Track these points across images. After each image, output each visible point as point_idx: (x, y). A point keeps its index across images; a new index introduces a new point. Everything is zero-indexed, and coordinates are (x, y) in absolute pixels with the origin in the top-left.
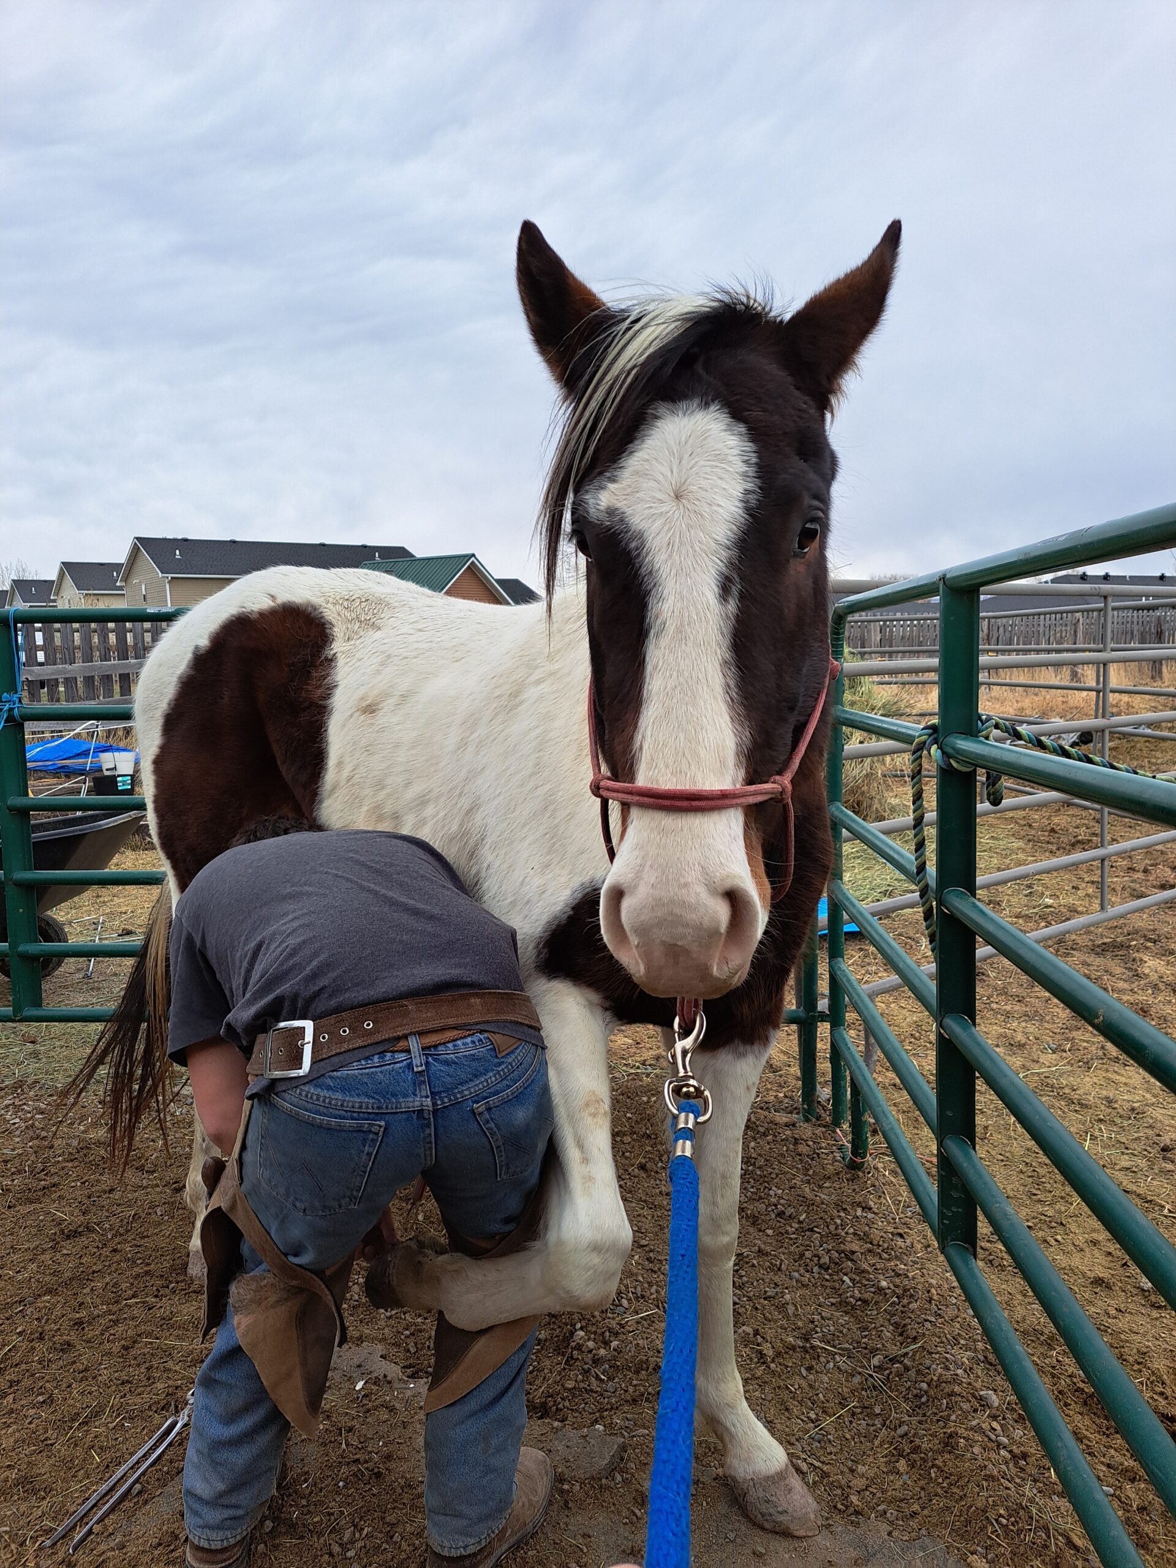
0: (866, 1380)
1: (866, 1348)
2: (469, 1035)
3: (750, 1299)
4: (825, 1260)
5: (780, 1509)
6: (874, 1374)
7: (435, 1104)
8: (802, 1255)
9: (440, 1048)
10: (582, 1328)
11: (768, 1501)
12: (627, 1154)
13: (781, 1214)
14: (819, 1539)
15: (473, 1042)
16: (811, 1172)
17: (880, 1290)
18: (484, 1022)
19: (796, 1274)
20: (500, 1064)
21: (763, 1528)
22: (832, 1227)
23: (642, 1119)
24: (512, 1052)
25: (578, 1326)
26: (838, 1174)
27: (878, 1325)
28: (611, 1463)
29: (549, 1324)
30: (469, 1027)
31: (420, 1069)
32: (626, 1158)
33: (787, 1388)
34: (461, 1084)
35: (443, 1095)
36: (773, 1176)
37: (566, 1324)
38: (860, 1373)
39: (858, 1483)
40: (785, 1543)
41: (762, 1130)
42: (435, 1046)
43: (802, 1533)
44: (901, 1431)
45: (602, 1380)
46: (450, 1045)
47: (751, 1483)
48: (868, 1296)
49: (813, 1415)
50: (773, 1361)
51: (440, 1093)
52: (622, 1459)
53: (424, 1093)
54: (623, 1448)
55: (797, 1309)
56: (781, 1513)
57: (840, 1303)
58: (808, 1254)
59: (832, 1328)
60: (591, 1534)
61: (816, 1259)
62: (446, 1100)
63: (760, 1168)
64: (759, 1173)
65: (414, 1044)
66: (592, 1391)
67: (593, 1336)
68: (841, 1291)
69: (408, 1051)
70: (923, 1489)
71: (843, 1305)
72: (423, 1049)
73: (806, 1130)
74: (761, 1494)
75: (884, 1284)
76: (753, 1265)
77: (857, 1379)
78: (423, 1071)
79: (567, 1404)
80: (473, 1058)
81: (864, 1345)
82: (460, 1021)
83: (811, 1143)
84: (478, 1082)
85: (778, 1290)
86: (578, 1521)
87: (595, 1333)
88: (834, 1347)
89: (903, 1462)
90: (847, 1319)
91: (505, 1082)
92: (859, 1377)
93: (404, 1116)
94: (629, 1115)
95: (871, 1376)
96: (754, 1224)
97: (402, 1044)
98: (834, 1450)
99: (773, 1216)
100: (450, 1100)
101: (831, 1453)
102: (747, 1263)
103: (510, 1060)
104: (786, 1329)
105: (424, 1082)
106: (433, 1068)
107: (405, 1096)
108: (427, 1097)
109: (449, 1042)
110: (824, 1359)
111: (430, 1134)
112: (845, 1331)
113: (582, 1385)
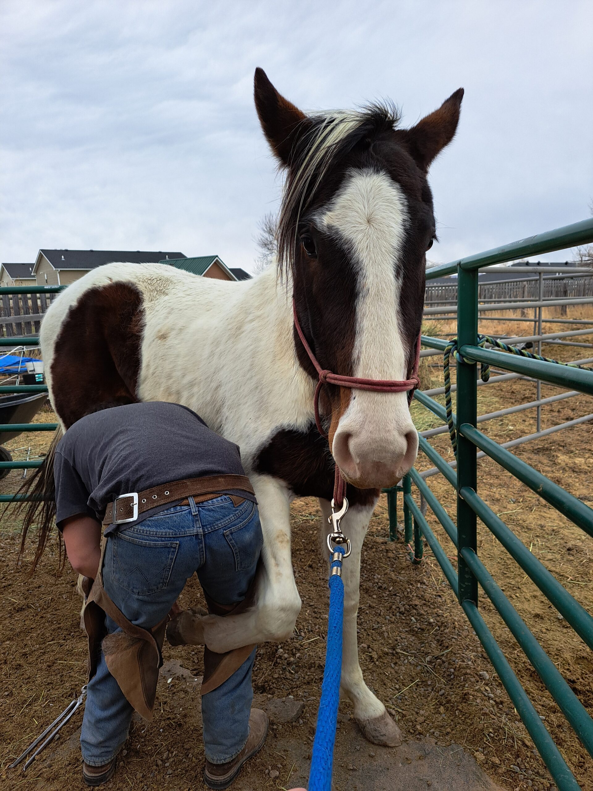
0: (424, 668)
1: (423, 652)
2: (219, 496)
3: (365, 630)
4: (403, 609)
5: (382, 734)
6: (428, 665)
7: (204, 531)
8: (391, 607)
9: (205, 503)
10: (281, 648)
11: (376, 730)
12: (303, 560)
13: (380, 587)
14: (401, 747)
15: (222, 500)
16: (395, 566)
17: (430, 624)
18: (227, 490)
19: (388, 617)
20: (236, 510)
21: (373, 743)
22: (406, 593)
23: (310, 542)
24: (242, 504)
25: (280, 646)
26: (408, 566)
27: (429, 641)
28: (297, 714)
29: (265, 646)
30: (219, 492)
31: (195, 513)
32: (302, 562)
33: (385, 674)
34: (217, 521)
35: (208, 526)
36: (376, 569)
37: (274, 646)
38: (420, 665)
39: (421, 719)
40: (385, 750)
41: (370, 546)
42: (202, 502)
43: (393, 745)
44: (441, 693)
45: (292, 673)
46: (210, 502)
47: (368, 722)
48: (424, 627)
49: (397, 687)
50: (377, 661)
51: (206, 525)
52: (303, 712)
53: (198, 526)
54: (304, 706)
55: (389, 634)
56: (382, 736)
57: (410, 630)
58: (394, 607)
59: (406, 643)
60: (288, 750)
61: (398, 609)
62: (210, 529)
63: (369, 565)
64: (369, 567)
65: (191, 501)
66: (287, 679)
67: (287, 651)
68: (411, 624)
69: (189, 505)
70: (452, 721)
71: (412, 632)
72: (196, 504)
73: (392, 545)
74: (372, 727)
75: (432, 620)
76: (367, 613)
77: (419, 668)
78: (197, 515)
79: (275, 685)
80: (222, 508)
82: (214, 489)
83: (394, 552)
84: (225, 520)
85: (379, 625)
86: (281, 743)
87: (288, 650)
88: (407, 652)
89: (442, 708)
91: (239, 520)
93: (189, 538)
94: (303, 540)
95: (426, 666)
96: (366, 593)
97: (185, 502)
98: (408, 703)
99: (376, 589)
100: (212, 529)
101: (406, 705)
102: (364, 612)
103: (241, 508)
104: (383, 644)
105: (198, 520)
106: (202, 513)
107: (189, 528)
108: (200, 527)
109: (209, 500)
110: (402, 659)
111: (202, 547)
112: (413, 644)
113: (282, 676)
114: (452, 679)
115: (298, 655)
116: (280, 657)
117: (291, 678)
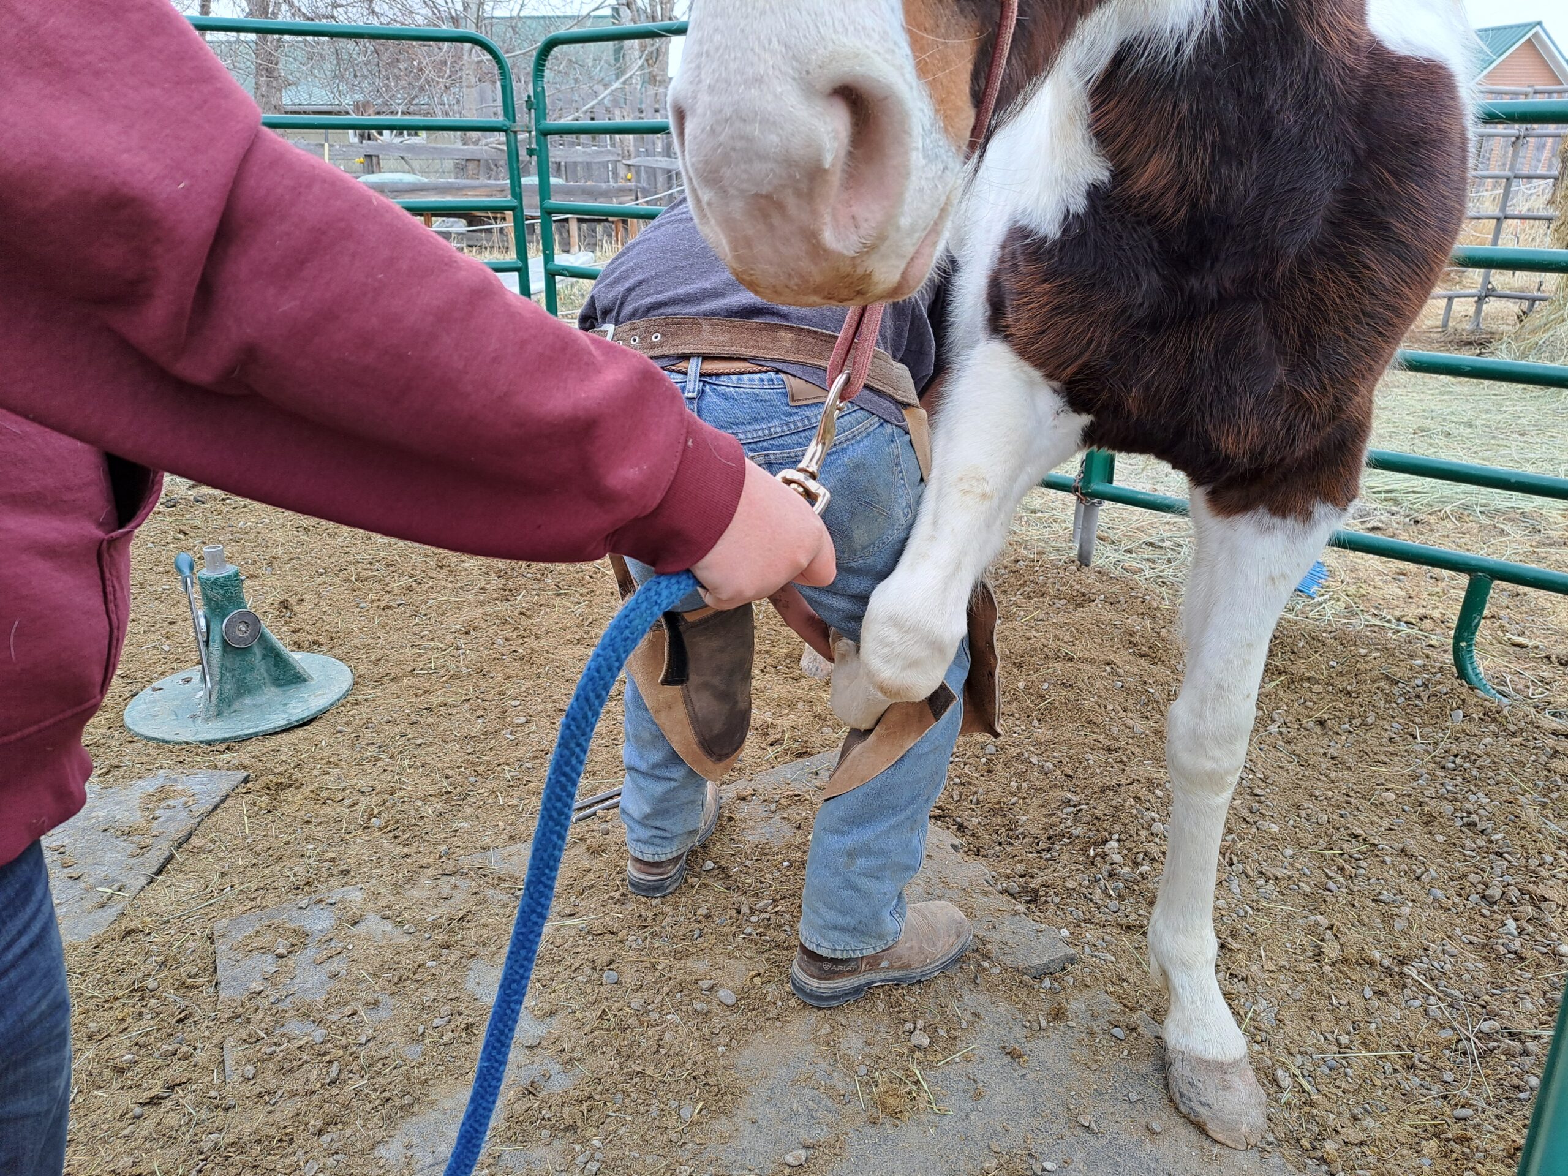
0: (1459, 1041)
1: (1484, 1007)
2: (761, 372)
4: (1495, 892)
5: (1203, 1100)
8: (1464, 876)
10: (1119, 840)
11: (1192, 1084)
12: (1309, 704)
13: (1471, 825)
15: (762, 380)
16: (1555, 795)
18: (785, 361)
19: (1438, 893)
20: (791, 415)
23: (1349, 672)
24: (815, 405)
25: (1116, 836)
27: (1521, 989)
28: (1050, 966)
30: (763, 363)
31: (690, 395)
33: (1330, 997)
34: (737, 424)
36: (1491, 782)
37: (1105, 830)
38: (1454, 1030)
42: (718, 375)
43: (1220, 1138)
45: (1108, 896)
46: (734, 378)
48: (1530, 953)
49: (1344, 1040)
50: (1333, 964)
52: (1063, 969)
55: (1410, 927)
56: (1203, 1104)
57: (1484, 946)
58: (1473, 878)
59: (1448, 966)
60: (982, 1016)
61: (1481, 886)
65: (693, 367)
66: (1091, 900)
67: (1126, 852)
68: (1495, 933)
69: (685, 373)
71: (1487, 950)
72: (702, 375)
77: (1447, 1034)
78: (693, 398)
80: (756, 398)
81: (1483, 1003)
82: (759, 353)
84: (758, 428)
85: (1399, 897)
86: (978, 998)
87: (1130, 850)
88: (1436, 986)
89: (1434, 1143)
90: (1480, 966)
91: (795, 438)
92: (1451, 1032)
94: (1333, 663)
95: (1468, 1039)
97: (682, 365)
99: (1459, 823)
103: (808, 414)
104: (1379, 941)
106: (706, 398)
109: (734, 374)
110: (1410, 992)
112: (1466, 976)
114: (1519, 1100)
115: (1145, 868)
116: (1104, 856)
117: (1100, 902)
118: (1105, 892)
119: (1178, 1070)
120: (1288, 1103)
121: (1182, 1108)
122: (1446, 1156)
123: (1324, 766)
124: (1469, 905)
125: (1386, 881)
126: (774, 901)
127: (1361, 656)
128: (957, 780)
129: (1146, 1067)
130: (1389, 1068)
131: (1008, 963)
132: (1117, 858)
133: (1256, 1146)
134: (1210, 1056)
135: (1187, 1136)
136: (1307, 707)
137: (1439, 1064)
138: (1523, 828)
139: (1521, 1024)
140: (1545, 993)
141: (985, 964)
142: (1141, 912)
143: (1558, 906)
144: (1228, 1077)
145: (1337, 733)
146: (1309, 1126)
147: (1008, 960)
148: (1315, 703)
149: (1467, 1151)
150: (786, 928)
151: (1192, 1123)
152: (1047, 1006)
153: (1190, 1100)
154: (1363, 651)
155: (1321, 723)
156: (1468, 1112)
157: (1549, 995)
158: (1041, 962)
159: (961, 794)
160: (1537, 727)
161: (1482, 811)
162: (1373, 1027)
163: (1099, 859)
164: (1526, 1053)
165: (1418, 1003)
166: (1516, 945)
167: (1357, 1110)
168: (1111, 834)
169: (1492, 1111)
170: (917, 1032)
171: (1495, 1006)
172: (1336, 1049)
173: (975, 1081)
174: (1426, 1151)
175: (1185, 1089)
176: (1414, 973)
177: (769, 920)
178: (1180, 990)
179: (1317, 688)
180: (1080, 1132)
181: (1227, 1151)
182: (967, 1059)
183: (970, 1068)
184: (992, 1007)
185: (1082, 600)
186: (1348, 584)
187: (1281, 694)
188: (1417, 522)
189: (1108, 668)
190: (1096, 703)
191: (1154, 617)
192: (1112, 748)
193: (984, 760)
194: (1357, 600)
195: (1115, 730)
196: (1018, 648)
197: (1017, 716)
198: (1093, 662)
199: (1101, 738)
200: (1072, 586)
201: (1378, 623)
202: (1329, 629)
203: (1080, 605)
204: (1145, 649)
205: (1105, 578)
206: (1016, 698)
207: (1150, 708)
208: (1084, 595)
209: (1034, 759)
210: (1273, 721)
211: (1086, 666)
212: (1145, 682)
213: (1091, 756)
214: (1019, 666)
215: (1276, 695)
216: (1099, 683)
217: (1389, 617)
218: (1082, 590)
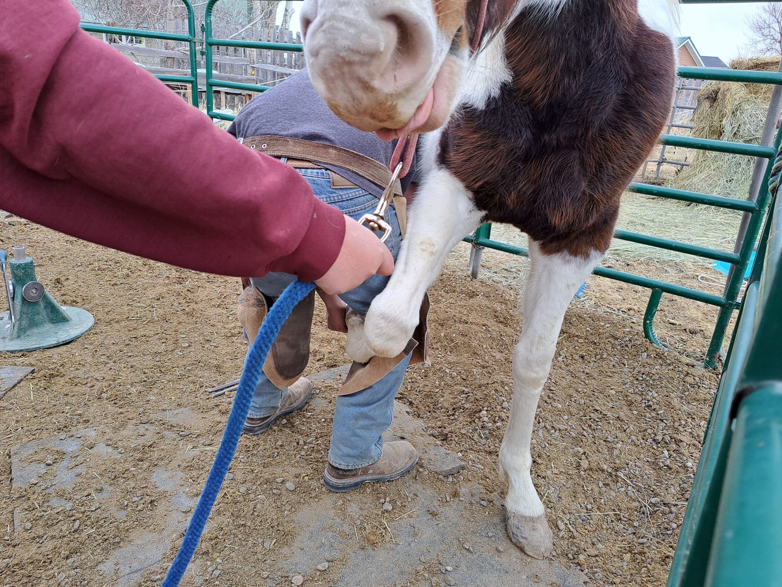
0: (641, 507)
1: (653, 491)
4: (659, 438)
5: (523, 535)
6: (648, 506)
8: (646, 430)
11: (518, 528)
13: (649, 406)
15: (318, 173)
16: (687, 393)
17: (685, 467)
18: (331, 164)
20: (332, 193)
25: (485, 409)
26: (705, 400)
27: (670, 483)
30: (319, 164)
33: (583, 486)
36: (659, 386)
37: (481, 406)
40: (518, 553)
44: (641, 540)
45: (481, 437)
48: (674, 467)
49: (589, 507)
50: (585, 471)
52: (459, 472)
54: (463, 468)
55: (621, 454)
58: (649, 431)
59: (637, 472)
60: (419, 495)
61: (653, 435)
63: (654, 380)
64: (651, 382)
68: (659, 457)
70: (631, 575)
71: (655, 465)
73: (700, 370)
75: (689, 464)
79: (456, 439)
80: (314, 182)
81: (652, 489)
82: (318, 159)
85: (616, 440)
86: (417, 487)
87: (492, 415)
88: (632, 482)
89: (629, 555)
90: (652, 472)
92: (638, 503)
94: (588, 329)
95: (645, 506)
98: (588, 528)
99: (644, 405)
103: (341, 193)
104: (606, 460)
109: (303, 168)
110: (620, 485)
112: (645, 477)
113: (469, 434)
114: (667, 534)
115: (499, 424)
116: (479, 418)
117: (477, 440)
118: (479, 435)
119: (512, 522)
120: (563, 537)
121: (513, 540)
122: (634, 561)
123: (583, 377)
124: (648, 443)
125: (610, 432)
126: (316, 438)
127: (601, 326)
128: (410, 380)
129: (496, 520)
130: (609, 521)
131: (432, 469)
132: (486, 419)
133: (547, 557)
134: (527, 514)
135: (516, 553)
136: (576, 350)
137: (632, 518)
138: (673, 408)
139: (669, 499)
140: (680, 485)
141: (421, 470)
142: (496, 445)
143: (687, 444)
144: (535, 524)
145: (589, 362)
146: (572, 548)
147: (432, 468)
148: (580, 348)
149: (644, 558)
150: (322, 452)
151: (518, 547)
152: (450, 490)
153: (517, 536)
154: (602, 324)
155: (582, 357)
156: (645, 540)
157: (682, 486)
158: (448, 469)
159: (411, 387)
160: (680, 362)
161: (654, 400)
162: (603, 500)
163: (477, 419)
164: (671, 512)
165: (623, 489)
166: (668, 462)
167: (594, 540)
168: (483, 407)
169: (655, 540)
170: (386, 503)
171: (658, 491)
172: (585, 511)
173: (414, 527)
174: (625, 559)
175: (515, 530)
176: (622, 475)
177: (313, 448)
178: (514, 482)
179: (581, 340)
180: (464, 551)
181: (534, 560)
182: (410, 516)
183: (412, 521)
184: (423, 491)
185: (472, 295)
186: (596, 292)
187: (564, 342)
188: (628, 265)
189: (484, 328)
190: (478, 344)
191: (506, 304)
192: (485, 366)
193: (423, 371)
194: (600, 300)
195: (487, 358)
196: (442, 316)
197: (440, 349)
198: (477, 324)
199: (480, 361)
200: (468, 288)
201: (609, 311)
202: (587, 313)
203: (472, 297)
204: (502, 319)
205: (484, 285)
206: (440, 341)
207: (503, 347)
208: (473, 292)
209: (448, 371)
210: (560, 355)
211: (474, 326)
212: (501, 335)
213: (475, 370)
214: (442, 325)
215: (562, 343)
216: (480, 335)
217: (614, 308)
218: (473, 290)
